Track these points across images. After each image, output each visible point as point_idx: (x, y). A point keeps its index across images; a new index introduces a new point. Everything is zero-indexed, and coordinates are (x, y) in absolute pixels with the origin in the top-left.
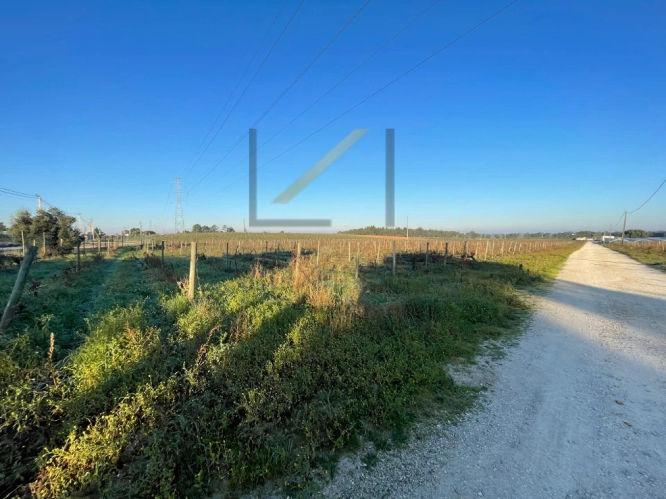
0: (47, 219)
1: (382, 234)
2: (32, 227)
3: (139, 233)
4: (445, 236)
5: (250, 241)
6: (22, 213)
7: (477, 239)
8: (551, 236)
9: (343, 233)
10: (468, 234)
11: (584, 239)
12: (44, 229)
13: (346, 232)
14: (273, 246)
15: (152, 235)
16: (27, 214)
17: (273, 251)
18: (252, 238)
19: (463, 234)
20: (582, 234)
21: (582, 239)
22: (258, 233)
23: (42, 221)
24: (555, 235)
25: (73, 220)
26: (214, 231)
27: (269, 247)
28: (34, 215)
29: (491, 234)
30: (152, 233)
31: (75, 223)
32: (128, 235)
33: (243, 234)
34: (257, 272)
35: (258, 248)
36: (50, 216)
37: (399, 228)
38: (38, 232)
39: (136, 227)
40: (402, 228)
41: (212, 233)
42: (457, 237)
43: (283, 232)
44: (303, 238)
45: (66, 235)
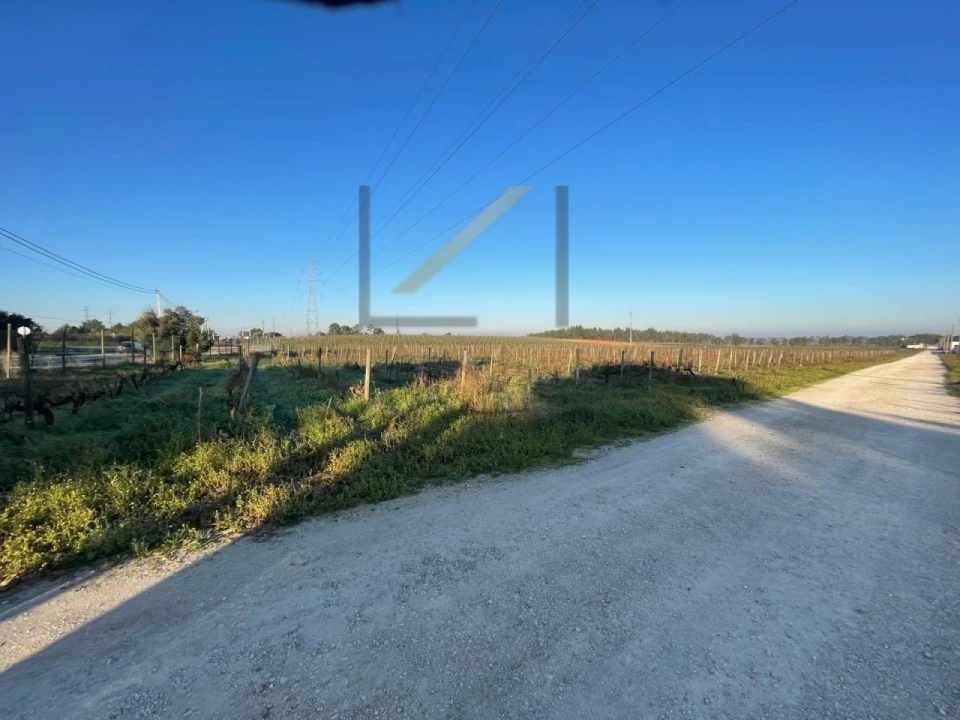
0: (175, 319)
1: (593, 338)
2: (160, 329)
3: (260, 335)
4: (690, 340)
5: (406, 346)
6: (149, 314)
7: (742, 345)
8: (864, 341)
9: (536, 335)
10: (727, 338)
11: (921, 346)
12: (172, 332)
13: (541, 335)
14: (438, 352)
15: (277, 338)
16: (153, 313)
17: (437, 360)
18: (408, 343)
19: (719, 338)
20: (917, 339)
21: (916, 347)
22: (415, 336)
23: (170, 322)
24: (872, 341)
25: (201, 321)
26: (357, 332)
27: (432, 355)
28: (160, 314)
29: (766, 337)
30: (278, 335)
31: (204, 325)
32: (247, 338)
33: (397, 337)
34: (421, 382)
35: (418, 355)
36: (176, 315)
37: (619, 329)
38: (167, 335)
39: (257, 328)
40: (623, 328)
41: (353, 336)
42: (709, 343)
43: (450, 334)
44: (477, 343)
45: (195, 340)
